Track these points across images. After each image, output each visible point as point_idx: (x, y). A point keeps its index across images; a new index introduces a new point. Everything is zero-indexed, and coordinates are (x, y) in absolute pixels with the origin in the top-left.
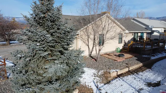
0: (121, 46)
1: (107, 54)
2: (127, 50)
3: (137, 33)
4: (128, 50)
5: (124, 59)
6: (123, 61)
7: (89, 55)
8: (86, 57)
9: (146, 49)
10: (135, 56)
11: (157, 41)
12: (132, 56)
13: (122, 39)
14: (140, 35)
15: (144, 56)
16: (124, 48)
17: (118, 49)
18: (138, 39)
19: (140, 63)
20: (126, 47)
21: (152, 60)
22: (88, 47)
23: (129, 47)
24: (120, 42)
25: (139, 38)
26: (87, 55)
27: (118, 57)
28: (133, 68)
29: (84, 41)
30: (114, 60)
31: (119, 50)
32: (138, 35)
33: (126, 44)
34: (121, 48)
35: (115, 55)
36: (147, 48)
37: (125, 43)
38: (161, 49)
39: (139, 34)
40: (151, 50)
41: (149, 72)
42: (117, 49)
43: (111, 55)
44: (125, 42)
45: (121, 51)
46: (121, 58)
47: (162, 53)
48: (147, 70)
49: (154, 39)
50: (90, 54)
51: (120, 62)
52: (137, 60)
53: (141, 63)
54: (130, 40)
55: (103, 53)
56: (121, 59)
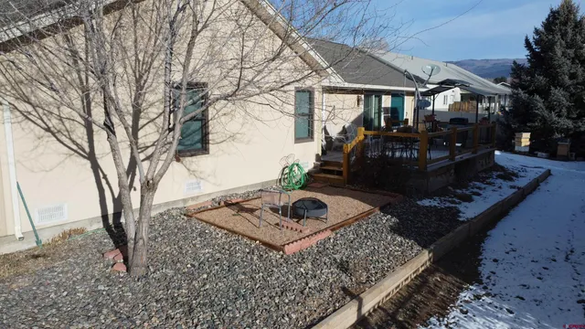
0: (307, 156)
1: (228, 205)
2: (340, 173)
3: (379, 93)
4: (345, 174)
5: (328, 234)
6: (322, 249)
7: (105, 217)
8: (80, 232)
9: (430, 167)
10: (384, 209)
11: (460, 128)
12: (367, 207)
13: (311, 115)
14: (389, 105)
15: (426, 202)
16: (325, 163)
17: (296, 168)
18: (383, 124)
19: (417, 248)
20: (333, 157)
21: (469, 221)
22: (88, 164)
23: (349, 155)
24: (304, 134)
25: (387, 120)
26: (92, 221)
27: (292, 223)
28: (384, 294)
29: (54, 123)
30: (265, 244)
31: (298, 175)
32: (383, 106)
33: (330, 146)
34: (309, 163)
35: (275, 210)
36: (432, 161)
37: (328, 138)
38: (482, 165)
39: (387, 101)
40: (447, 168)
41: (482, 315)
42: (287, 171)
43: (251, 211)
44: (326, 133)
45: (311, 181)
46: (308, 226)
47: (490, 180)
48: (466, 295)
49: (451, 120)
50: (111, 210)
51: (301, 257)
52: (395, 230)
53: (425, 246)
54: (349, 127)
55: (210, 198)
56: (307, 232)
